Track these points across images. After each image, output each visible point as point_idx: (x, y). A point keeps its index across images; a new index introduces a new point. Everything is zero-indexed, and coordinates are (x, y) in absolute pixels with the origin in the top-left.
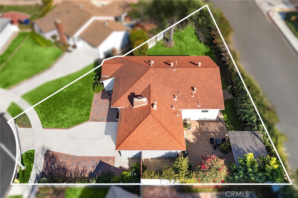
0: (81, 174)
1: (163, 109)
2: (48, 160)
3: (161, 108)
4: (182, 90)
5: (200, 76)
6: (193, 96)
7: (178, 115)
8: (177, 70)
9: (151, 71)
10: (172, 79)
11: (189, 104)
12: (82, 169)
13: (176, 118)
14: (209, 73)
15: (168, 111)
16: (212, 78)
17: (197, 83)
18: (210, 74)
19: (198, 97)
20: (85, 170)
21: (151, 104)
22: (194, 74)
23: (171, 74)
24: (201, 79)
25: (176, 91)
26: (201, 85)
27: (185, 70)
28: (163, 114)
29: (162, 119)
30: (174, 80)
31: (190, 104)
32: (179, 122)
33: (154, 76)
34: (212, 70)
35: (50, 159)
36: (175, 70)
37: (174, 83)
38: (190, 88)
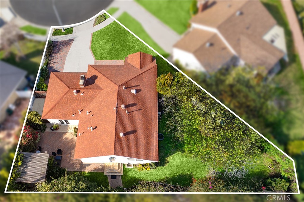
0: (52, 62)
1: (77, 101)
2: (67, 42)
3: (78, 99)
4: (95, 118)
5: (106, 135)
6: (88, 128)
7: (73, 116)
8: (115, 111)
9: (115, 88)
10: (106, 108)
11: (82, 125)
12: (56, 62)
13: (70, 114)
14: (109, 143)
15: (75, 106)
16: (103, 147)
17: (100, 132)
18: (107, 145)
19: (88, 133)
20: (55, 63)
21: (79, 89)
22: (109, 128)
23: (111, 106)
24: (103, 135)
25: (94, 113)
26: (98, 136)
27: (114, 118)
28: (71, 100)
29: (66, 100)
30: (105, 109)
31: (82, 127)
32: (66, 116)
33: (110, 91)
34: (112, 147)
35: (67, 43)
36: (114, 109)
37: (102, 110)
38: (96, 126)
